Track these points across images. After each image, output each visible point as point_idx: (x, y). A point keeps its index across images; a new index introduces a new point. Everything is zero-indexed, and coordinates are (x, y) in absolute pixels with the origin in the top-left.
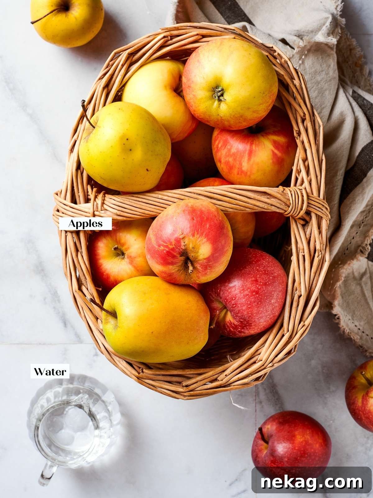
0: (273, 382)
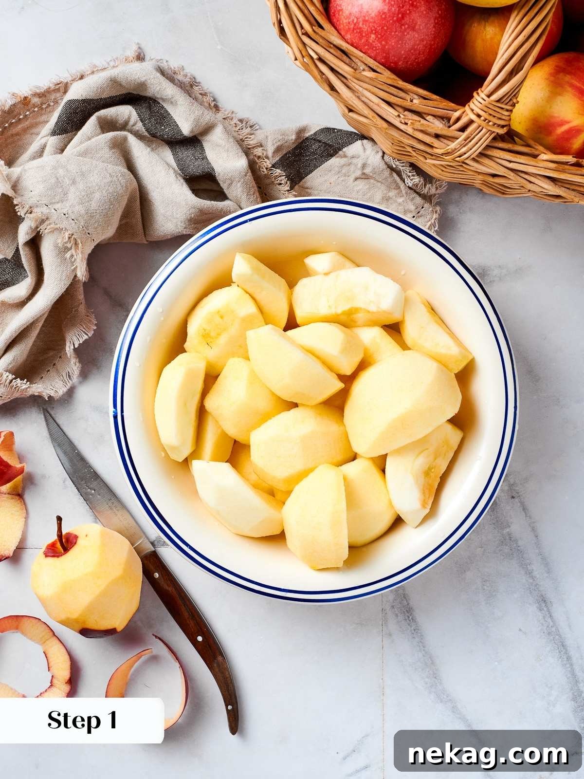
0: (408, 604)
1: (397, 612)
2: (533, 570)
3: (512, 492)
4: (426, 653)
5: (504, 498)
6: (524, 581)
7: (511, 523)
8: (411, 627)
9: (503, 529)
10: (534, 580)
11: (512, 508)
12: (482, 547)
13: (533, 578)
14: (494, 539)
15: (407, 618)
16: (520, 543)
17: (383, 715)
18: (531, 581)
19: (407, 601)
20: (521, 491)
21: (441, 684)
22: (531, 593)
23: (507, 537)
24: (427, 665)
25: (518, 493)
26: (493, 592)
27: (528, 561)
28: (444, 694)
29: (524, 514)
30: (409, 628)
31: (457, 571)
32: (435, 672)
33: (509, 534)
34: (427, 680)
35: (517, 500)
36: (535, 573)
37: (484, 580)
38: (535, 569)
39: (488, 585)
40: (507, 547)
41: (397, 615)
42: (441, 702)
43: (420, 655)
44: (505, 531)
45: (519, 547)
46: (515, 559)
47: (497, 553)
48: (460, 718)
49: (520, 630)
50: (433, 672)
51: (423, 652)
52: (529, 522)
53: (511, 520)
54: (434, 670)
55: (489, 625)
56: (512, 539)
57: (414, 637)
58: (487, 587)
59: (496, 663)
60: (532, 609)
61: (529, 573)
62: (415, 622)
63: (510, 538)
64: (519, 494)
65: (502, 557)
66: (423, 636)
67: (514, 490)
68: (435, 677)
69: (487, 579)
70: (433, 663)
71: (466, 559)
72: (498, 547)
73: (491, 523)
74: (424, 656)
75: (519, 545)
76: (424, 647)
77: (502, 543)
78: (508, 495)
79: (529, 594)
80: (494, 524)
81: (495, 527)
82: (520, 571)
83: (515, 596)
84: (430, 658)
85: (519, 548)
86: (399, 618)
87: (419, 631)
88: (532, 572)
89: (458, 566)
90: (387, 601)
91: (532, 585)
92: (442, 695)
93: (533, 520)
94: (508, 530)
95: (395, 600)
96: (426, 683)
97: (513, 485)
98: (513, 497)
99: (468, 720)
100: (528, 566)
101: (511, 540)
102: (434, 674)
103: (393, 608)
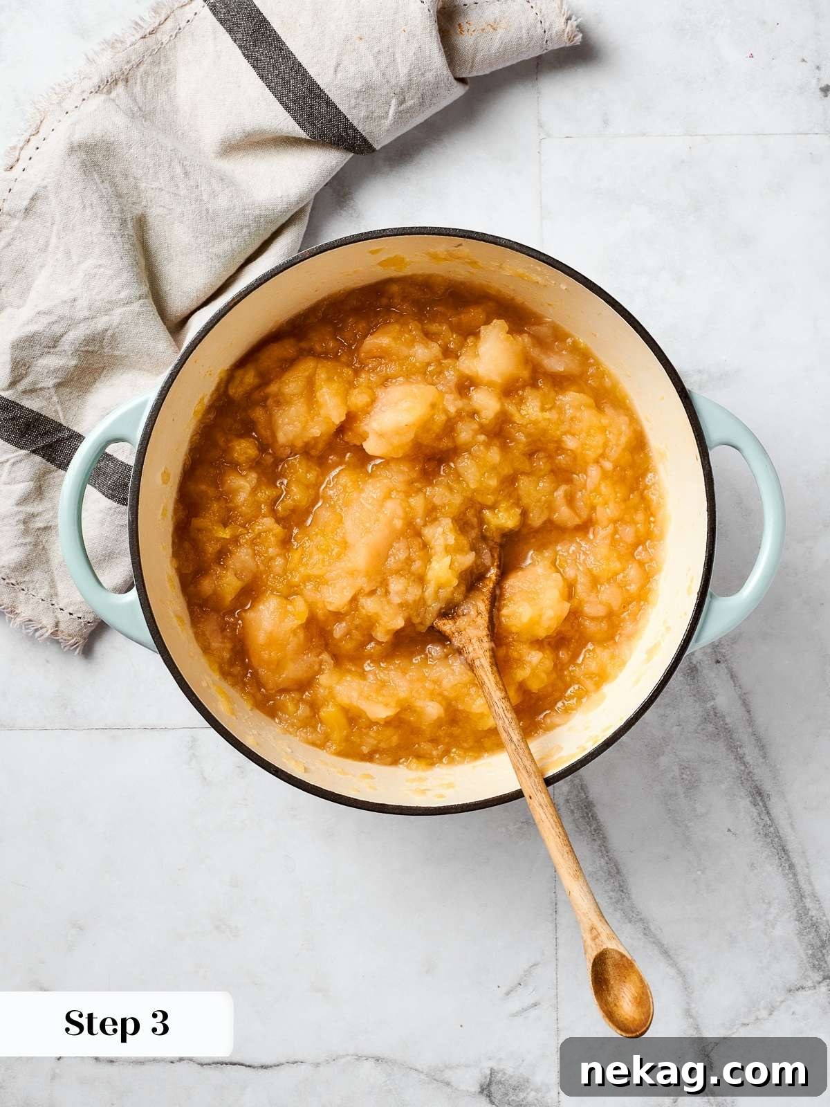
0: (587, 797)
1: (572, 808)
2: (744, 754)
3: (716, 655)
4: (610, 860)
5: (707, 662)
6: (734, 768)
7: (716, 695)
8: (590, 826)
9: (705, 702)
10: (746, 767)
11: (717, 674)
12: (679, 725)
13: (744, 764)
14: (694, 715)
15: (585, 815)
16: (728, 720)
17: (556, 938)
18: (743, 768)
19: (585, 794)
20: (728, 655)
21: (629, 899)
22: (742, 783)
23: (712, 712)
24: (611, 876)
25: (724, 656)
26: (694, 782)
27: (738, 743)
28: (633, 912)
29: (732, 683)
30: (589, 828)
31: (648, 755)
32: (622, 884)
33: (714, 708)
34: (611, 893)
35: (723, 665)
36: (748, 759)
37: (682, 767)
38: (746, 752)
39: (688, 773)
40: (712, 725)
41: (572, 812)
42: (630, 921)
43: (603, 862)
44: (709, 705)
45: (726, 724)
46: (722, 740)
47: (699, 733)
48: (654, 942)
49: (729, 830)
50: (619, 883)
51: (606, 858)
52: (739, 693)
53: (716, 691)
54: (621, 882)
55: (689, 824)
56: (718, 715)
57: (594, 840)
58: (688, 775)
59: (699, 873)
60: (744, 803)
61: (740, 759)
62: (596, 820)
63: (715, 713)
64: (726, 658)
65: (705, 738)
66: (605, 838)
67: (720, 653)
68: (622, 891)
69: (687, 766)
70: (618, 872)
71: (660, 740)
72: (699, 725)
73: (690, 694)
74: (607, 863)
75: (727, 722)
76: (607, 852)
77: (706, 719)
78: (711, 660)
79: (740, 785)
80: (694, 695)
81: (695, 699)
82: (728, 755)
83: (723, 787)
84: (615, 865)
85: (727, 727)
86: (575, 815)
87: (601, 832)
88: (743, 757)
89: (649, 748)
90: (560, 794)
91: (743, 773)
92: (631, 912)
93: (744, 691)
94: (712, 703)
95: (570, 792)
96: (611, 898)
97: (718, 646)
98: (718, 662)
99: (663, 945)
100: (739, 749)
101: (716, 716)
102: (620, 886)
103: (568, 802)
